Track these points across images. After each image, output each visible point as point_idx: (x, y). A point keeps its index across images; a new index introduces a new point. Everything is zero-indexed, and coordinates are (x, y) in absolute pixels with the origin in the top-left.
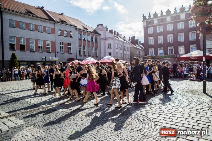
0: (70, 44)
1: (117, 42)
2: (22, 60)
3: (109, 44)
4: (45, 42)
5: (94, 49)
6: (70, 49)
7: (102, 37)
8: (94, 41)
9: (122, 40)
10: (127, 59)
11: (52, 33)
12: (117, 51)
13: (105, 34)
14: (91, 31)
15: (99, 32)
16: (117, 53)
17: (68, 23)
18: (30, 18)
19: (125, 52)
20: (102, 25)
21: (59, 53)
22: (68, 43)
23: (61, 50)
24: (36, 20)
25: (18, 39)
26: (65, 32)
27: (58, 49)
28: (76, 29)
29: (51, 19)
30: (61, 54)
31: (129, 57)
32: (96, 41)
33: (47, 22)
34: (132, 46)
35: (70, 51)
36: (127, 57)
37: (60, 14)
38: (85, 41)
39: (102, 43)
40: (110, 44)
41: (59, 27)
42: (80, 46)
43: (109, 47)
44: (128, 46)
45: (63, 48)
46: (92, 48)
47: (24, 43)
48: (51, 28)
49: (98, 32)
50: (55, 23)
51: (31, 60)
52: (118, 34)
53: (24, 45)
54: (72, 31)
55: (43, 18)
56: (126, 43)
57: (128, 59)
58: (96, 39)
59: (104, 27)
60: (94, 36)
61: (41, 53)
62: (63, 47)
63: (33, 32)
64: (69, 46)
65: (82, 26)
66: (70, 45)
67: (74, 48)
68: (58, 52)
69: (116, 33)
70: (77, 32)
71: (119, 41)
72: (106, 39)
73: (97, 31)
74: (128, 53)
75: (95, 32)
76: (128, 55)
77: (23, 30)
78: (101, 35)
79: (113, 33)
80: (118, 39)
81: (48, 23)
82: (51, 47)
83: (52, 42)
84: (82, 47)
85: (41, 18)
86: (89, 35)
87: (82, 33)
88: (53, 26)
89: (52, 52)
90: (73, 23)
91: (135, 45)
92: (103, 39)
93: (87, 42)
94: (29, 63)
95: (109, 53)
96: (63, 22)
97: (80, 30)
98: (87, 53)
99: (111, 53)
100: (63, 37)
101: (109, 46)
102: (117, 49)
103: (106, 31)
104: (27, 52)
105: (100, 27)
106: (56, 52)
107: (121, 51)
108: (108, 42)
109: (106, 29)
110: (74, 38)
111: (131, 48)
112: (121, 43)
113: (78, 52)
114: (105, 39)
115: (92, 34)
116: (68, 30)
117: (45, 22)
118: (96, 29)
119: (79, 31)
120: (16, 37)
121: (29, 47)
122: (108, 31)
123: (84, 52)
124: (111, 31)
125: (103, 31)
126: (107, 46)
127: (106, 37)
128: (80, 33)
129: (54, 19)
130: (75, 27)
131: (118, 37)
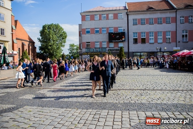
2: (142, 51)
4: (165, 33)
11: (172, 22)
18: (150, 13)
21: (181, 43)
23: (183, 39)
24: (155, 13)
25: (140, 33)
26: (190, 18)
27: (179, 38)
29: (172, 8)
41: (182, 14)
45: (186, 37)
47: (144, 36)
48: (172, 18)
50: (176, 11)
51: (150, 51)
53: (145, 38)
55: (162, 10)
61: (160, 44)
62: (186, 35)
63: (152, 25)
68: (179, 42)
77: (143, 25)
81: (168, 13)
82: (171, 37)
83: (172, 32)
85: (160, 10)
88: (173, 15)
89: (172, 42)
94: (149, 53)
100: (186, 24)
104: (147, 44)
106: (177, 42)
120: (138, 33)
121: (149, 39)
129: (176, 7)
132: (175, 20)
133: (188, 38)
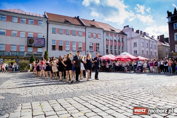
1: (143, 41)
4: (78, 43)
5: (121, 48)
6: (99, 48)
7: (128, 37)
8: (121, 41)
9: (149, 39)
10: (154, 57)
11: (83, 35)
12: (143, 49)
13: (131, 34)
14: (118, 32)
15: (126, 33)
16: (143, 51)
17: (97, 27)
18: (67, 26)
19: (151, 50)
20: (128, 26)
22: (97, 44)
23: (90, 49)
24: (71, 26)
25: (58, 42)
26: (94, 34)
27: (88, 48)
28: (104, 31)
29: (83, 25)
31: (157, 55)
32: (123, 41)
33: (79, 27)
34: (160, 44)
35: (98, 50)
36: (154, 55)
37: (92, 21)
38: (111, 42)
39: (128, 42)
40: (136, 43)
41: (89, 31)
42: (107, 46)
44: (155, 44)
45: (92, 48)
46: (119, 47)
47: (62, 44)
48: (83, 32)
49: (125, 33)
50: (86, 28)
52: (145, 34)
53: (62, 46)
54: (100, 33)
55: (76, 25)
56: (153, 41)
57: (156, 57)
58: (122, 39)
59: (130, 28)
60: (121, 37)
61: (74, 52)
62: (92, 47)
63: (68, 36)
64: (98, 46)
65: (110, 29)
66: (99, 45)
67: (102, 48)
68: (88, 51)
69: (143, 33)
70: (105, 34)
71: (145, 40)
73: (124, 32)
74: (156, 51)
75: (122, 33)
76: (155, 53)
77: (61, 35)
78: (127, 35)
79: (140, 33)
80: (144, 38)
82: (82, 47)
83: (83, 43)
84: (109, 47)
85: (75, 25)
86: (116, 36)
87: (109, 34)
88: (84, 30)
89: (83, 51)
90: (102, 27)
91: (165, 43)
92: (129, 39)
95: (135, 51)
96: (93, 26)
97: (107, 32)
98: (114, 51)
99: (136, 51)
100: (92, 38)
101: (135, 45)
102: (143, 47)
103: (132, 32)
104: (64, 51)
105: (126, 28)
106: (86, 51)
107: (148, 49)
108: (134, 41)
110: (102, 39)
111: (159, 46)
112: (147, 42)
113: (105, 51)
114: (131, 38)
115: (118, 35)
116: (97, 33)
117: (78, 27)
118: (123, 30)
119: (106, 33)
120: (57, 40)
121: (65, 47)
122: (134, 31)
123: (111, 50)
124: (138, 32)
125: (129, 32)
126: (133, 45)
127: (132, 37)
128: (107, 35)
129: (85, 25)
130: (103, 30)
131: (144, 37)
132: (85, 34)
133: (93, 49)
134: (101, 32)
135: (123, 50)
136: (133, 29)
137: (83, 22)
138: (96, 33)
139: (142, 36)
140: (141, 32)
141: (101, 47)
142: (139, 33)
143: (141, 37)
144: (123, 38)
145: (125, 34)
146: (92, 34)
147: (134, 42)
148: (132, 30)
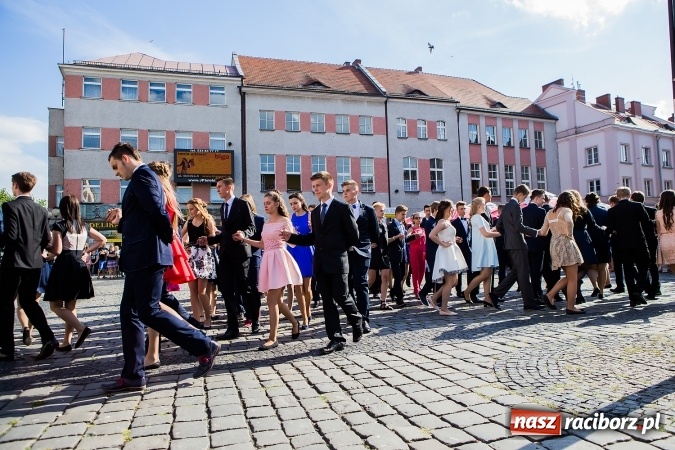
0: (439, 161)
1: (625, 138)
3: (589, 150)
4: (356, 163)
5: (532, 171)
6: (440, 177)
7: (563, 125)
8: (531, 143)
11: (377, 131)
12: (627, 171)
13: (573, 113)
14: (519, 111)
15: (551, 111)
16: (626, 179)
17: (431, 95)
18: (313, 99)
19: (667, 175)
20: (559, 82)
21: (402, 194)
22: (432, 161)
23: (407, 183)
24: (329, 99)
25: (282, 159)
26: (421, 125)
27: (397, 181)
28: (459, 110)
29: (374, 91)
30: (409, 196)
32: (538, 145)
33: (361, 102)
35: (441, 184)
37: (410, 73)
38: (492, 149)
39: (564, 147)
40: (596, 150)
41: (401, 112)
42: (474, 166)
43: (590, 162)
45: (414, 177)
46: (525, 169)
47: (297, 169)
48: (376, 119)
49: (547, 110)
50: (386, 102)
52: (636, 108)
53: (299, 176)
54: (445, 119)
55: (348, 94)
58: (538, 135)
59: (568, 90)
60: (531, 127)
62: (414, 173)
63: (321, 136)
64: (436, 170)
65: (486, 98)
66: (440, 166)
67: (454, 178)
68: (397, 191)
69: (628, 106)
70: (464, 119)
71: (637, 132)
72: (577, 131)
73: (542, 106)
75: (537, 112)
77: (294, 134)
78: (557, 119)
79: (613, 107)
80: (630, 125)
81: (366, 104)
82: (376, 176)
83: (378, 162)
84: (484, 169)
85: (342, 93)
86: (508, 125)
87: (483, 121)
88: (379, 112)
89: (379, 190)
90: (449, 94)
92: (566, 135)
93: (501, 149)
95: (592, 184)
96: (414, 94)
97: (474, 113)
98: (504, 187)
99: (598, 182)
100: (413, 141)
101: (590, 157)
102: (627, 163)
103: (579, 104)
105: (553, 91)
106: (392, 191)
107: (649, 173)
108: (585, 141)
109: (575, 96)
110: (453, 140)
113: (468, 187)
114: (573, 131)
115: (519, 121)
116: (431, 117)
117: (355, 101)
118: (538, 100)
119: (468, 115)
120: (277, 156)
122: (587, 100)
123: (493, 184)
124: (603, 102)
125: (564, 105)
126: (582, 158)
127: (578, 125)
128: (473, 124)
129: (384, 90)
130: (454, 105)
131: (629, 120)
132: (383, 126)
133: (418, 180)
134: (447, 113)
135: (540, 182)
136: (581, 95)
137: (376, 82)
138: (427, 118)
139: (622, 119)
140: (617, 104)
141: (449, 171)
142: (608, 106)
143: (617, 122)
144: (540, 133)
145: (547, 113)
146: (412, 125)
147: (588, 146)
148: (578, 99)
